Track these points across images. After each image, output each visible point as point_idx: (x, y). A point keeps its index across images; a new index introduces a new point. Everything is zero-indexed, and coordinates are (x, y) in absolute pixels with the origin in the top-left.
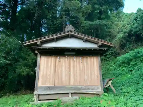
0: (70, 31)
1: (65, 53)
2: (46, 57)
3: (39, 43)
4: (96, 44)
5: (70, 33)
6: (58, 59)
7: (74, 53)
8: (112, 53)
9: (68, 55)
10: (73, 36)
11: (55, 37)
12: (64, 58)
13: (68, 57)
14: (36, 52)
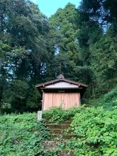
0: (61, 78)
1: (59, 91)
2: (48, 94)
3: (44, 86)
4: (78, 85)
5: (61, 79)
6: (55, 95)
7: (64, 91)
8: (101, 91)
9: (61, 93)
10: (63, 81)
11: (52, 82)
12: (58, 94)
13: (61, 94)
14: (42, 91)
